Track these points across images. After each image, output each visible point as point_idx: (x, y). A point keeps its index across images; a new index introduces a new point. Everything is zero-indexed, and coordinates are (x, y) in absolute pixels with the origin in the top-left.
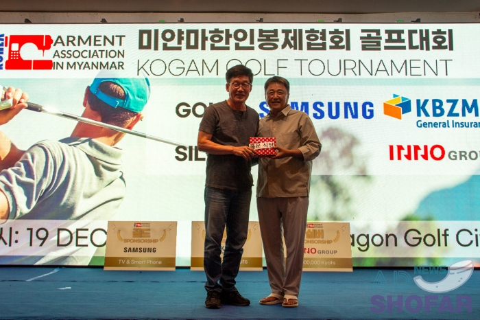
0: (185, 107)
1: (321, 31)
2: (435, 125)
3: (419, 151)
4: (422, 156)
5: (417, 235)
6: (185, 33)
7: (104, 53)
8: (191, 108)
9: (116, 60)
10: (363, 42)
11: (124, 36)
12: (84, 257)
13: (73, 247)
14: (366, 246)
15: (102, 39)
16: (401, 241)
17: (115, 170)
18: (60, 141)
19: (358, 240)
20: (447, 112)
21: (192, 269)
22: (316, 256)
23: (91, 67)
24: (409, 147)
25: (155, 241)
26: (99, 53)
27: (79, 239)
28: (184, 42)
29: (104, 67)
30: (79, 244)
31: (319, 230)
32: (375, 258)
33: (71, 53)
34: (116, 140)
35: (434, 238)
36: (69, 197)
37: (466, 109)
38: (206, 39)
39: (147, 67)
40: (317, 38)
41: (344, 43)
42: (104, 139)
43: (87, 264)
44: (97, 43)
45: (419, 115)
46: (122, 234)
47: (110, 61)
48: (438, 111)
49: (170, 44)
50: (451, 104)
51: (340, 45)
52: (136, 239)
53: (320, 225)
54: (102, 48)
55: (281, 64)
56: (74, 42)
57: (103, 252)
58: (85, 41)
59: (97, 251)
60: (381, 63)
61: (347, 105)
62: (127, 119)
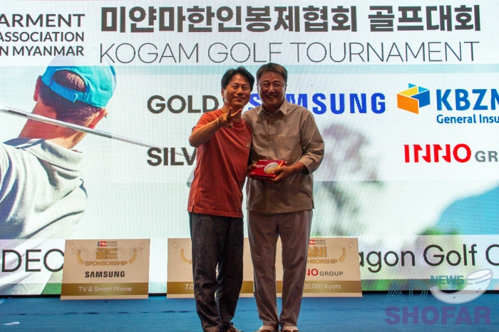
0: (159, 101)
1: (321, 8)
2: (459, 120)
3: (440, 152)
4: (444, 157)
5: (439, 252)
6: (158, 11)
7: (59, 36)
8: (166, 102)
9: (74, 44)
10: (372, 21)
11: (84, 15)
12: (35, 285)
13: (22, 272)
14: (378, 266)
15: (56, 18)
16: (420, 259)
17: (73, 178)
18: (6, 143)
19: (368, 259)
20: (473, 104)
21: (169, 296)
22: (318, 278)
23: (42, 53)
24: (428, 147)
25: (123, 263)
26: (53, 36)
27: (29, 263)
28: (157, 23)
29: (59, 53)
30: (29, 268)
31: (321, 248)
32: (389, 280)
33: (18, 35)
34: (75, 141)
35: (459, 255)
36: (17, 211)
37: (496, 101)
38: (183, 18)
39: (112, 53)
40: (316, 17)
41: (349, 23)
42: (60, 140)
43: (39, 293)
44: (50, 23)
45: (439, 108)
46: (82, 255)
47: (67, 45)
48: (463, 104)
49: (139, 25)
50: (478, 95)
51: (345, 25)
52: (100, 261)
53: (323, 241)
54: (57, 29)
55: (274, 48)
56: (21, 22)
57: (59, 278)
58: (35, 21)
59: (52, 277)
60: (394, 46)
61: (353, 96)
62: (88, 116)
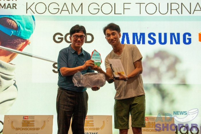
0: (59, 36)
8: (63, 37)
9: (11, 2)
17: (10, 79)
25: (38, 129)
29: (2, 7)
31: (152, 122)
34: (11, 58)
39: (33, 8)
46: (14, 124)
47: (7, 3)
52: (24, 127)
53: (153, 118)
55: (126, 6)
60: (198, 5)
61: (172, 35)
62: (19, 44)
